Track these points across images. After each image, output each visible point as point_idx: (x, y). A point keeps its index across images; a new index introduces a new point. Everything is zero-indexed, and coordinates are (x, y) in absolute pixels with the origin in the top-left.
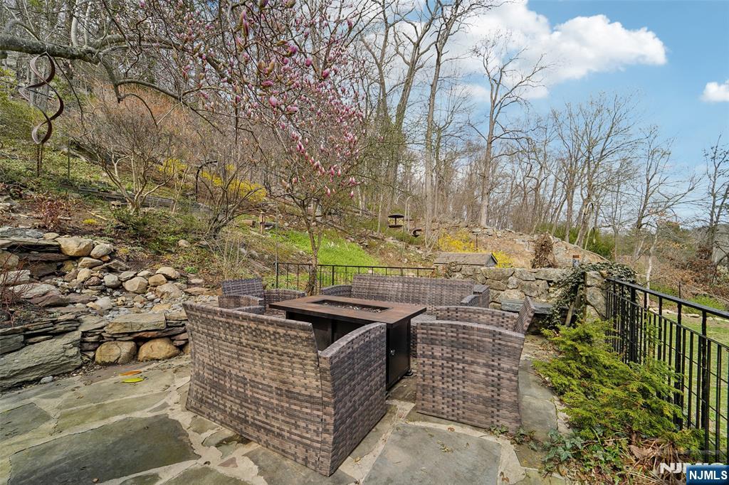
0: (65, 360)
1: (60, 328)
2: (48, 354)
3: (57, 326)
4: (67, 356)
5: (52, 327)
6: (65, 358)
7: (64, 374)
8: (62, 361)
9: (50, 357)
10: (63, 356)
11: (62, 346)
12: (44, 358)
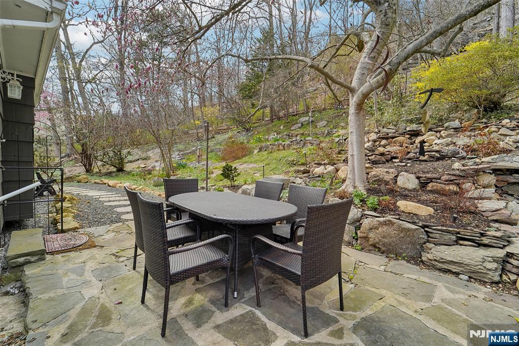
0: (482, 269)
1: (486, 241)
2: (469, 257)
3: (484, 238)
4: (485, 267)
5: (480, 238)
6: (482, 267)
7: (480, 281)
8: (479, 269)
9: (469, 261)
10: (481, 265)
11: (482, 257)
12: (464, 260)
